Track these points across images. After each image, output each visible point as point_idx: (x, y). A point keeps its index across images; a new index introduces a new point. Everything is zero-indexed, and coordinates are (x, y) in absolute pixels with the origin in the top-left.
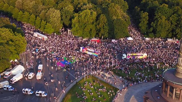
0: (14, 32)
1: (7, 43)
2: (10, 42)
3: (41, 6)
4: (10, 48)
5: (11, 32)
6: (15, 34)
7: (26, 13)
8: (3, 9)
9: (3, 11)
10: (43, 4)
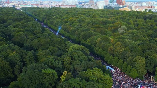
0: (104, 73)
1: (97, 81)
2: (100, 81)
3: (129, 53)
4: (99, 85)
5: (101, 72)
6: (104, 74)
7: (116, 58)
8: (98, 53)
9: (98, 55)
10: (131, 52)
